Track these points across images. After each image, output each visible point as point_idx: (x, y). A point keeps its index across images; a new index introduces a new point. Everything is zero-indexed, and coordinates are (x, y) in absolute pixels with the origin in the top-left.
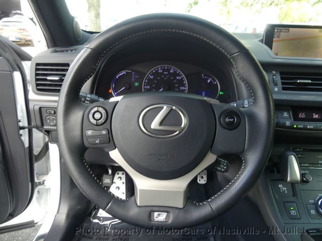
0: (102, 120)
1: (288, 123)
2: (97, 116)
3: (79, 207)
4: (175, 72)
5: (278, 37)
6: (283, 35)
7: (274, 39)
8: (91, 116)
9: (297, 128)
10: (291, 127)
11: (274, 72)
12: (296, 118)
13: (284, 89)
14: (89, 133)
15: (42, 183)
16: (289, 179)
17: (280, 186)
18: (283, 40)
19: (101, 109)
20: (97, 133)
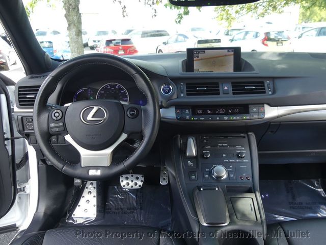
0: (60, 117)
1: (188, 117)
2: (57, 115)
3: (55, 206)
4: (119, 87)
5: (198, 57)
6: (201, 56)
7: (194, 59)
8: (53, 115)
9: (194, 120)
10: (190, 120)
11: (182, 84)
12: (194, 114)
13: (188, 95)
14: (52, 125)
15: (22, 189)
16: (188, 154)
17: (189, 162)
18: (202, 59)
19: (59, 111)
20: (56, 125)
